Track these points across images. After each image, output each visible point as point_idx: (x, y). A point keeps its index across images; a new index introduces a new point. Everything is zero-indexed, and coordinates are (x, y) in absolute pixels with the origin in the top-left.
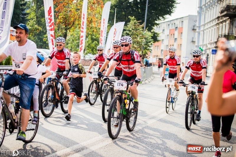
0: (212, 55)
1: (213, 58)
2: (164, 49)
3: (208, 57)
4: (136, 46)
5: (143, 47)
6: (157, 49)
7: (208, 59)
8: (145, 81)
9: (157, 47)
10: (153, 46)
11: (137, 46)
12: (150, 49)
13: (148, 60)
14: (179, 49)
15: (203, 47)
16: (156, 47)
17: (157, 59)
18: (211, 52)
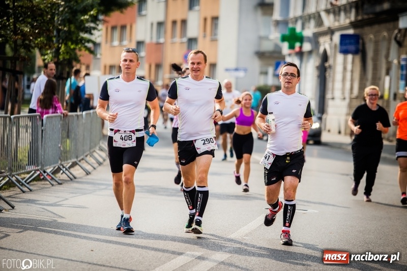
0: (340, 57)
1: (345, 69)
2: (148, 40)
4: (27, 29)
5: (59, 31)
6: (121, 40)
7: (327, 74)
8: (72, 170)
9: (118, 30)
10: (100, 27)
11: (33, 27)
12: (89, 41)
13: (81, 84)
14: (208, 38)
15: (307, 25)
16: (117, 34)
18: (336, 45)
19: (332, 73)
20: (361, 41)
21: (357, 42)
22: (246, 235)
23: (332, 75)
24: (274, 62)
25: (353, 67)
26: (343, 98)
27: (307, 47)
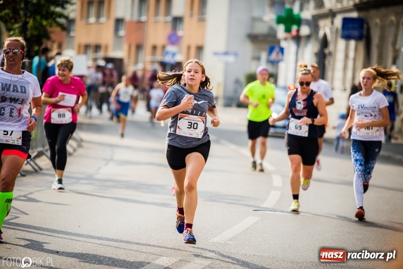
0: (342, 43)
1: (347, 56)
2: (128, 18)
3: (326, 51)
6: (98, 16)
7: (327, 62)
9: (96, 5)
13: (50, 64)
14: (195, 17)
16: (93, 10)
17: (95, 60)
18: (337, 30)
19: (331, 60)
20: (365, 26)
21: (361, 27)
22: (230, 240)
23: (332, 63)
24: (267, 47)
25: (356, 54)
26: (343, 89)
27: (305, 30)
